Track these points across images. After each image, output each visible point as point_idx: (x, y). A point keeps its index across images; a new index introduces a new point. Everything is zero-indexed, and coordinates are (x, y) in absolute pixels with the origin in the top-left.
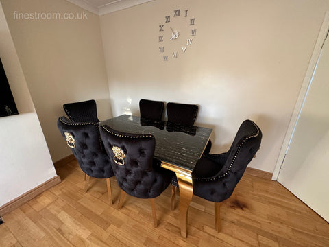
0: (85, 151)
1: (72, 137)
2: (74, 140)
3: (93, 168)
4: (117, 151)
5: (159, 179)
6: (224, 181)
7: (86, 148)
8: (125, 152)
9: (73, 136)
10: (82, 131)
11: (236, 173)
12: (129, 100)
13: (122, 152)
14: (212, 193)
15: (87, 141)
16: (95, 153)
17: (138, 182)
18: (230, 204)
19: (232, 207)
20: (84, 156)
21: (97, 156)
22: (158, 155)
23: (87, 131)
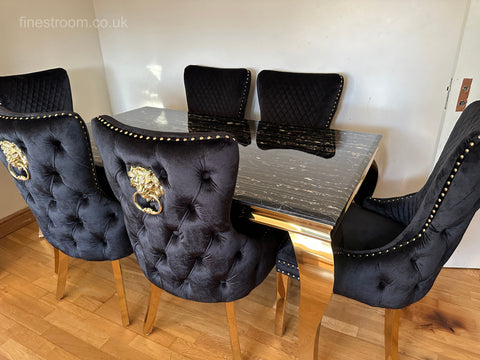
0: (56, 190)
1: (19, 151)
2: (24, 159)
3: (77, 235)
4: (141, 178)
5: (248, 253)
6: (412, 255)
7: (58, 181)
8: (163, 180)
9: (24, 149)
10: (46, 134)
11: (444, 233)
12: (156, 70)
13: (155, 180)
14: (381, 287)
15: (59, 163)
16: (81, 195)
17: (195, 259)
18: (421, 321)
19: (426, 327)
20: (53, 204)
21: (85, 202)
22: (243, 193)
23: (56, 136)
